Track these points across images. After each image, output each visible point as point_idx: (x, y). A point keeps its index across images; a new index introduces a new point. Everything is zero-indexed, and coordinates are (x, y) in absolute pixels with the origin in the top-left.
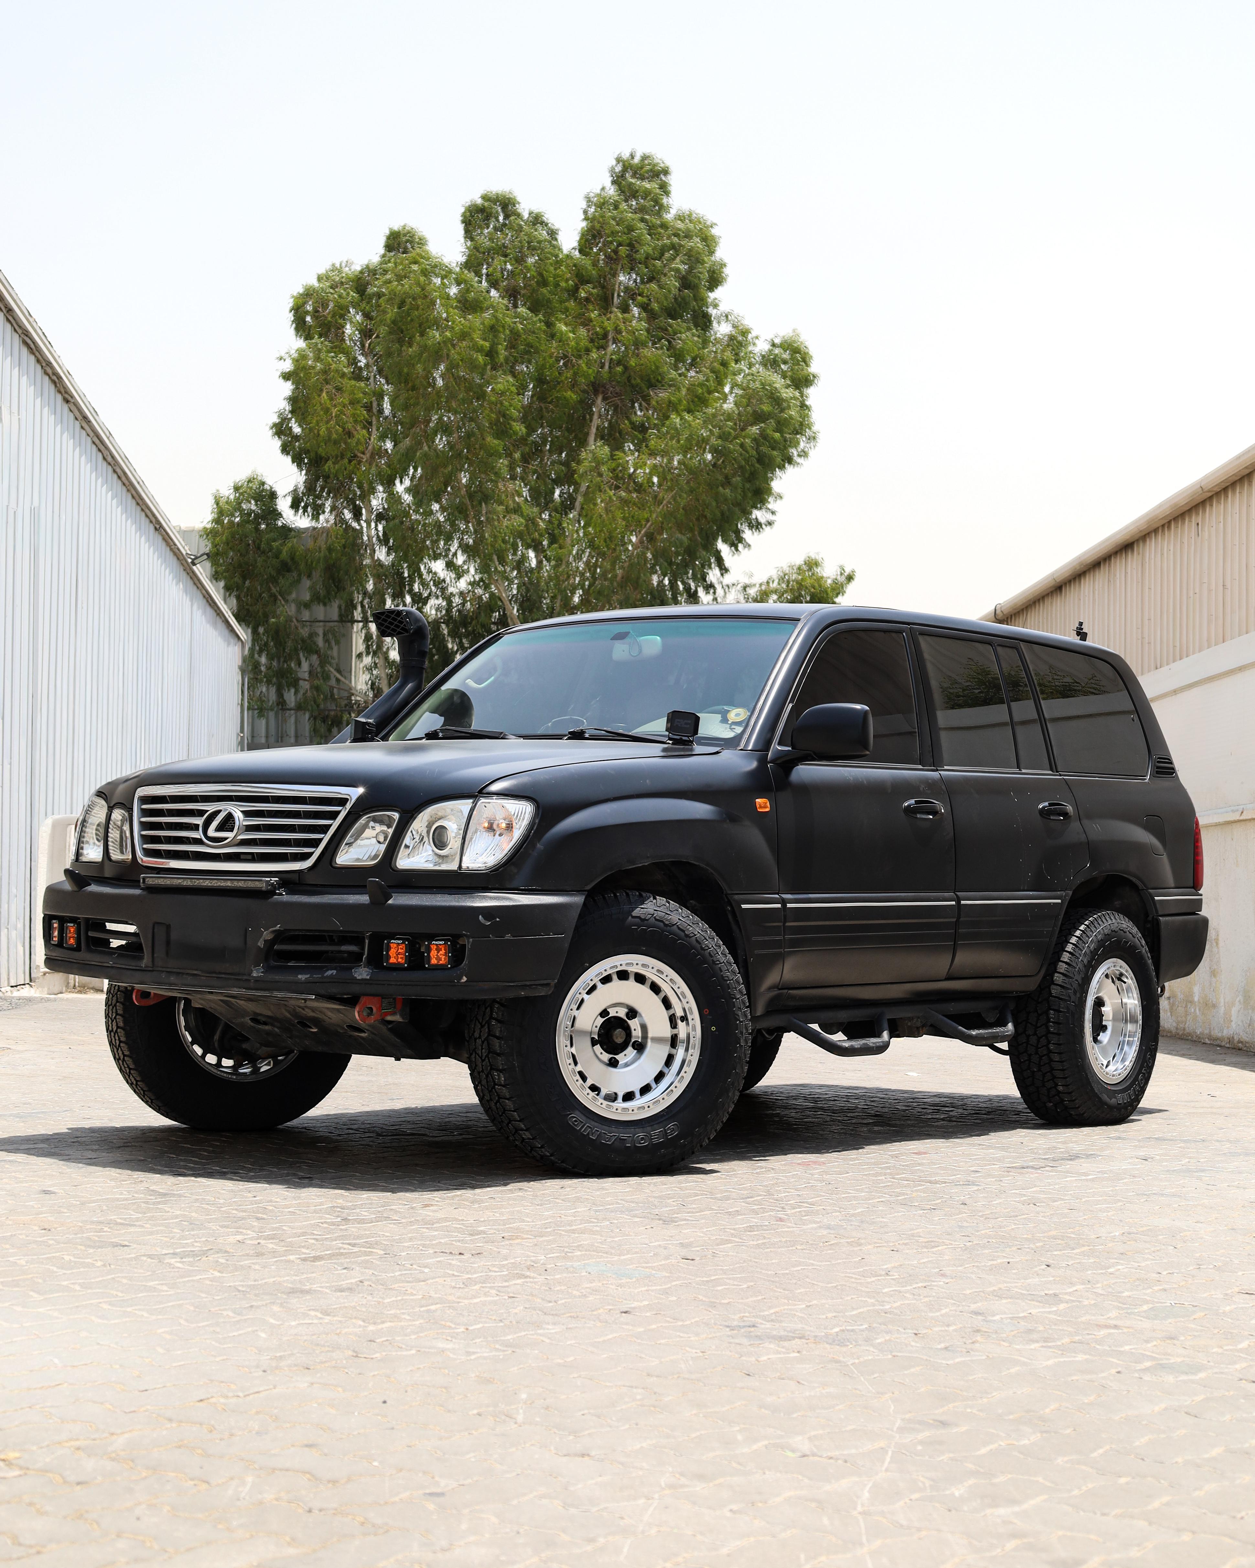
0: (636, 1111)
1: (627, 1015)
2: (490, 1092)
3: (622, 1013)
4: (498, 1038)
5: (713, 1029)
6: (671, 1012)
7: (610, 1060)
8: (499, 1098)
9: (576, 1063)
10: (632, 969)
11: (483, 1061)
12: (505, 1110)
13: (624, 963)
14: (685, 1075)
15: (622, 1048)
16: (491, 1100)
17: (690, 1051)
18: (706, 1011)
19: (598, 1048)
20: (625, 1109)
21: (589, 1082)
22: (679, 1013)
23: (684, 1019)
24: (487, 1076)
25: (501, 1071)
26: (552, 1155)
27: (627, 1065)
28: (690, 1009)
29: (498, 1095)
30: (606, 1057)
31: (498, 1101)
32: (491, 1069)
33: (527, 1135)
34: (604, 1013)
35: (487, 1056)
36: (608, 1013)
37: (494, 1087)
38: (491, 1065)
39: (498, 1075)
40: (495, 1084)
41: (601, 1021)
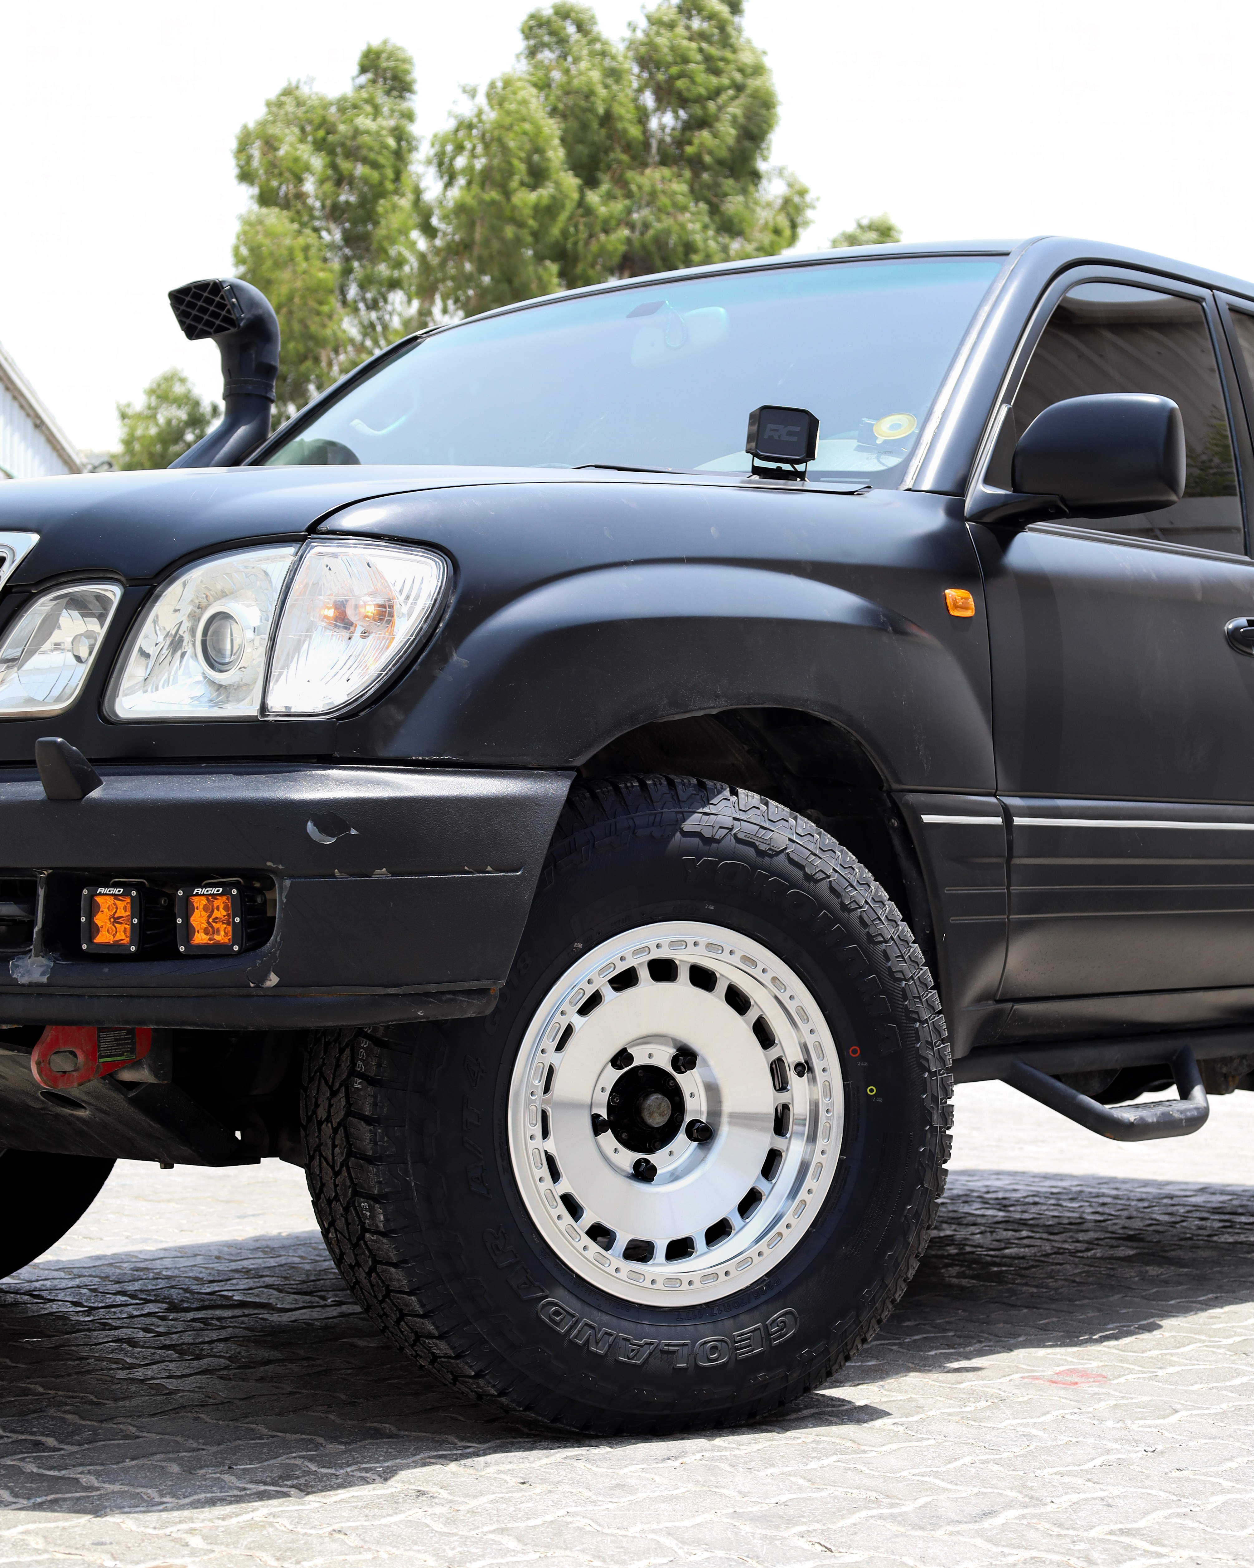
0: (697, 1284)
1: (675, 1062)
2: (355, 1246)
3: (662, 1057)
4: (368, 1121)
5: (872, 1091)
6: (774, 1053)
7: (637, 1164)
8: (376, 1262)
9: (555, 1175)
10: (684, 958)
11: (337, 1174)
12: (389, 1291)
13: (665, 941)
14: (808, 1198)
15: (665, 1136)
16: (358, 1264)
17: (821, 1143)
18: (855, 1051)
19: (608, 1139)
20: (673, 1282)
21: (588, 1219)
22: (793, 1056)
23: (803, 1068)
24: (346, 1210)
25: (376, 1199)
26: (502, 1393)
27: (675, 1177)
28: (819, 1046)
29: (373, 1256)
30: (627, 1158)
31: (372, 1270)
32: (355, 1194)
33: (442, 1348)
34: (621, 1058)
35: (344, 1164)
36: (630, 1058)
37: (362, 1237)
38: (354, 1185)
39: (371, 1209)
40: (365, 1230)
41: (614, 1075)
